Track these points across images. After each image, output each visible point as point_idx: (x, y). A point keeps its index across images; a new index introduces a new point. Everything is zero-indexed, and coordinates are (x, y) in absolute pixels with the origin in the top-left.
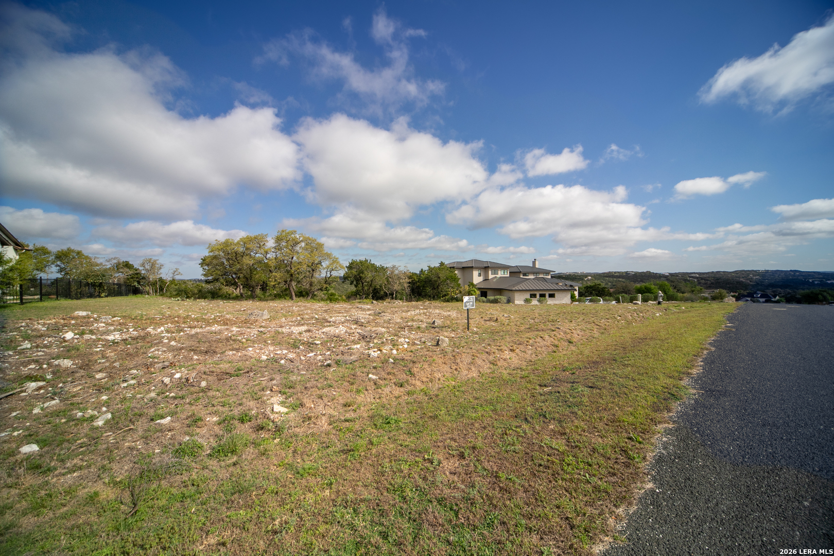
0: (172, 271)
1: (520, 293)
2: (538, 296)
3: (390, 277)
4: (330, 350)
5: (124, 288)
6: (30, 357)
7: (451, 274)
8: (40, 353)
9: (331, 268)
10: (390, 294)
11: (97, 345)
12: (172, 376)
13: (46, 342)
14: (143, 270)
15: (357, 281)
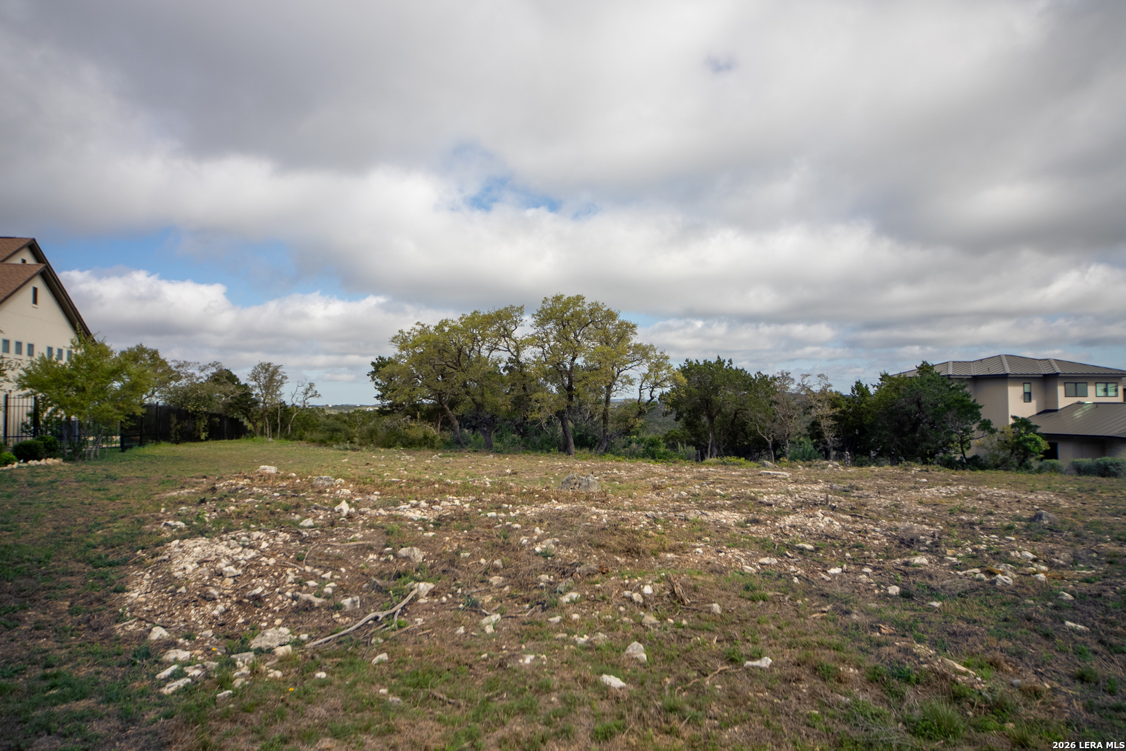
0: (302, 389)
3: (776, 403)
4: (863, 566)
5: (226, 423)
6: (351, 541)
7: (955, 396)
8: (357, 535)
9: (653, 379)
10: (777, 445)
11: (412, 526)
12: (639, 590)
13: (321, 517)
14: (255, 387)
15: (695, 412)
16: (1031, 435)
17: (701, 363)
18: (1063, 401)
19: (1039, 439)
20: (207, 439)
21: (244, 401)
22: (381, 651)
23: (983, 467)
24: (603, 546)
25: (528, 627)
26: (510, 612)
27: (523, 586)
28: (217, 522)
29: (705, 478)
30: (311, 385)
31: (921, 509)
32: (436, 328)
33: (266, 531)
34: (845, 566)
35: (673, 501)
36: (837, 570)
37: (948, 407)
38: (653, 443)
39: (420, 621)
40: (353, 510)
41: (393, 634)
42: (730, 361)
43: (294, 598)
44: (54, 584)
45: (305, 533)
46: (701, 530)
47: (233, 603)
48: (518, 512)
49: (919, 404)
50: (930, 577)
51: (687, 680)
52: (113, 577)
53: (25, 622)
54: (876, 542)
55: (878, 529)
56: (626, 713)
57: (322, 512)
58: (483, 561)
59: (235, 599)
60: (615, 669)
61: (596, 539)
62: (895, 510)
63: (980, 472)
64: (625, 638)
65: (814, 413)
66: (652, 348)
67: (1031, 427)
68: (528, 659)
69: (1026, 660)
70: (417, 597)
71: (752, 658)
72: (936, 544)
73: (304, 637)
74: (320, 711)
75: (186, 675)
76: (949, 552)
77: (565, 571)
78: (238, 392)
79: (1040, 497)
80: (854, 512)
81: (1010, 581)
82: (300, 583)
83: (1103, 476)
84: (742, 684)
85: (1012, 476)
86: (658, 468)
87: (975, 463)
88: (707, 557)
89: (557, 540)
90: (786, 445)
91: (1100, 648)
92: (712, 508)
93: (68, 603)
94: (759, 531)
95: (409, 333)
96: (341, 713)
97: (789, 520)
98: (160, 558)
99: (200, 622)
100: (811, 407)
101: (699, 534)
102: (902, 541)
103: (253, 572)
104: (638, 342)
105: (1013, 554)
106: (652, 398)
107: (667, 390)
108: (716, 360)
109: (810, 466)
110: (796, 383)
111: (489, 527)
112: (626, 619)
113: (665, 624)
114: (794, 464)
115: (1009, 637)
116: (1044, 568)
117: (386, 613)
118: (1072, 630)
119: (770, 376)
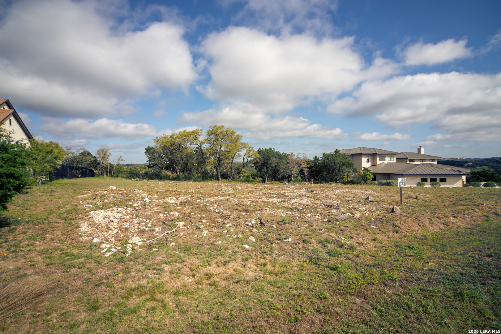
0: (117, 158)
1: (411, 178)
2: (429, 180)
3: (289, 163)
4: (317, 213)
5: (88, 171)
6: (153, 210)
7: (346, 161)
8: (155, 208)
9: (248, 155)
10: (289, 177)
11: (172, 205)
12: (250, 222)
13: (139, 203)
14: (99, 157)
15: (262, 166)
16: (368, 173)
17: (264, 149)
18: (378, 162)
19: (371, 174)
20: (81, 177)
21: (95, 163)
22: (173, 242)
23: (353, 183)
24: (237, 210)
25: (217, 234)
26: (210, 230)
27: (213, 222)
28: (103, 205)
29: (267, 188)
30: (121, 157)
31: (334, 197)
32: (171, 137)
33: (123, 208)
34: (312, 214)
35: (257, 195)
36: (309, 215)
37: (344, 164)
38: (248, 177)
39: (182, 234)
40: (150, 200)
41: (174, 238)
42: (274, 149)
43: (138, 228)
44: (53, 226)
45: (137, 208)
46: (267, 204)
47: (118, 230)
48: (207, 200)
49: (335, 163)
50: (336, 216)
51: (268, 245)
52: (74, 223)
53: (47, 238)
54: (321, 206)
55: (321, 203)
56: (251, 254)
57: (139, 201)
58: (199, 215)
59: (119, 229)
60: (247, 243)
61: (234, 208)
62: (327, 197)
63: (352, 185)
64: (248, 235)
65: (301, 166)
66: (247, 144)
67: (368, 170)
68: (220, 242)
69: (361, 236)
70: (179, 227)
71: (286, 239)
72: (338, 207)
73: (145, 239)
74: (159, 258)
75: (111, 251)
76: (342, 209)
77: (227, 217)
78: (92, 159)
79: (369, 192)
80: (314, 198)
81: (358, 216)
82: (139, 223)
83: (388, 185)
84: (283, 245)
85: (362, 186)
86: (251, 185)
87: (352, 182)
88: (270, 212)
89: (223, 208)
90: (292, 177)
91: (379, 232)
92: (270, 197)
93: (60, 232)
94: (286, 204)
95: (160, 138)
96: (166, 258)
97: (294, 201)
98: (88, 217)
99: (109, 236)
100: (300, 164)
101: (267, 205)
102: (328, 206)
103: (123, 221)
104: (243, 142)
105: (360, 209)
106: (248, 161)
107: (252, 159)
108: (269, 148)
109: (300, 184)
110: (296, 156)
111: (199, 205)
112: (247, 230)
113: (259, 231)
114: (295, 183)
115: (356, 230)
116: (368, 212)
117: (171, 231)
118: (373, 228)
119: (287, 154)
